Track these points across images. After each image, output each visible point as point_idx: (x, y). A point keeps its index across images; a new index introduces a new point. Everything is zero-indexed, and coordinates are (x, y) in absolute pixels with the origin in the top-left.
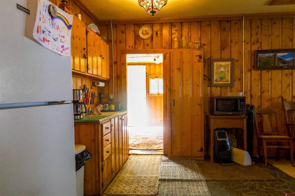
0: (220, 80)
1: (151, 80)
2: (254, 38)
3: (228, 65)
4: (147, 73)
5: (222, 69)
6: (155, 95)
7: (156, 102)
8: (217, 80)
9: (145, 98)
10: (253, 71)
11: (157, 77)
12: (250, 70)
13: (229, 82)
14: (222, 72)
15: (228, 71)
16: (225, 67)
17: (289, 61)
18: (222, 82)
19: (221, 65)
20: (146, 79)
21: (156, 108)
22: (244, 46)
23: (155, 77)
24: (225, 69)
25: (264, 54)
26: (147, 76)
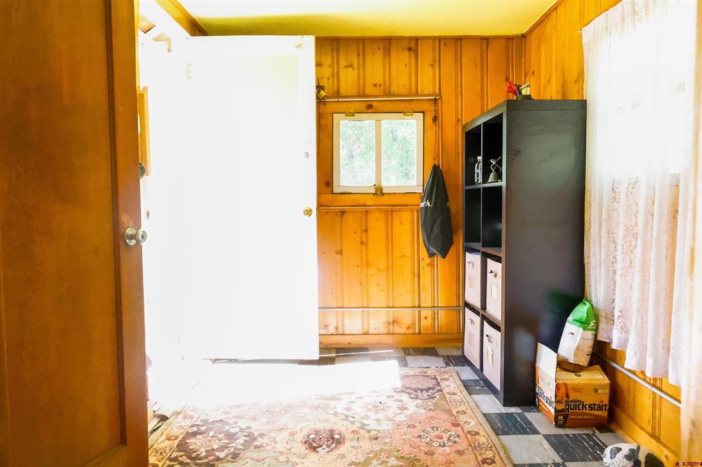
1: (342, 122)
4: (319, 88)
6: (362, 199)
7: (366, 231)
9: (308, 212)
11: (370, 107)
20: (320, 116)
21: (368, 264)
23: (363, 106)
26: (320, 101)
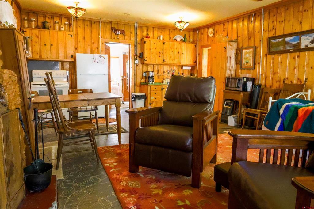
0: (246, 64)
2: (271, 26)
3: (251, 51)
5: (248, 55)
8: (244, 64)
10: (268, 56)
12: (266, 55)
13: (251, 66)
14: (247, 58)
15: (251, 56)
16: (249, 53)
17: (296, 44)
18: (248, 65)
19: (247, 52)
22: (263, 34)
24: (249, 55)
25: (275, 40)
